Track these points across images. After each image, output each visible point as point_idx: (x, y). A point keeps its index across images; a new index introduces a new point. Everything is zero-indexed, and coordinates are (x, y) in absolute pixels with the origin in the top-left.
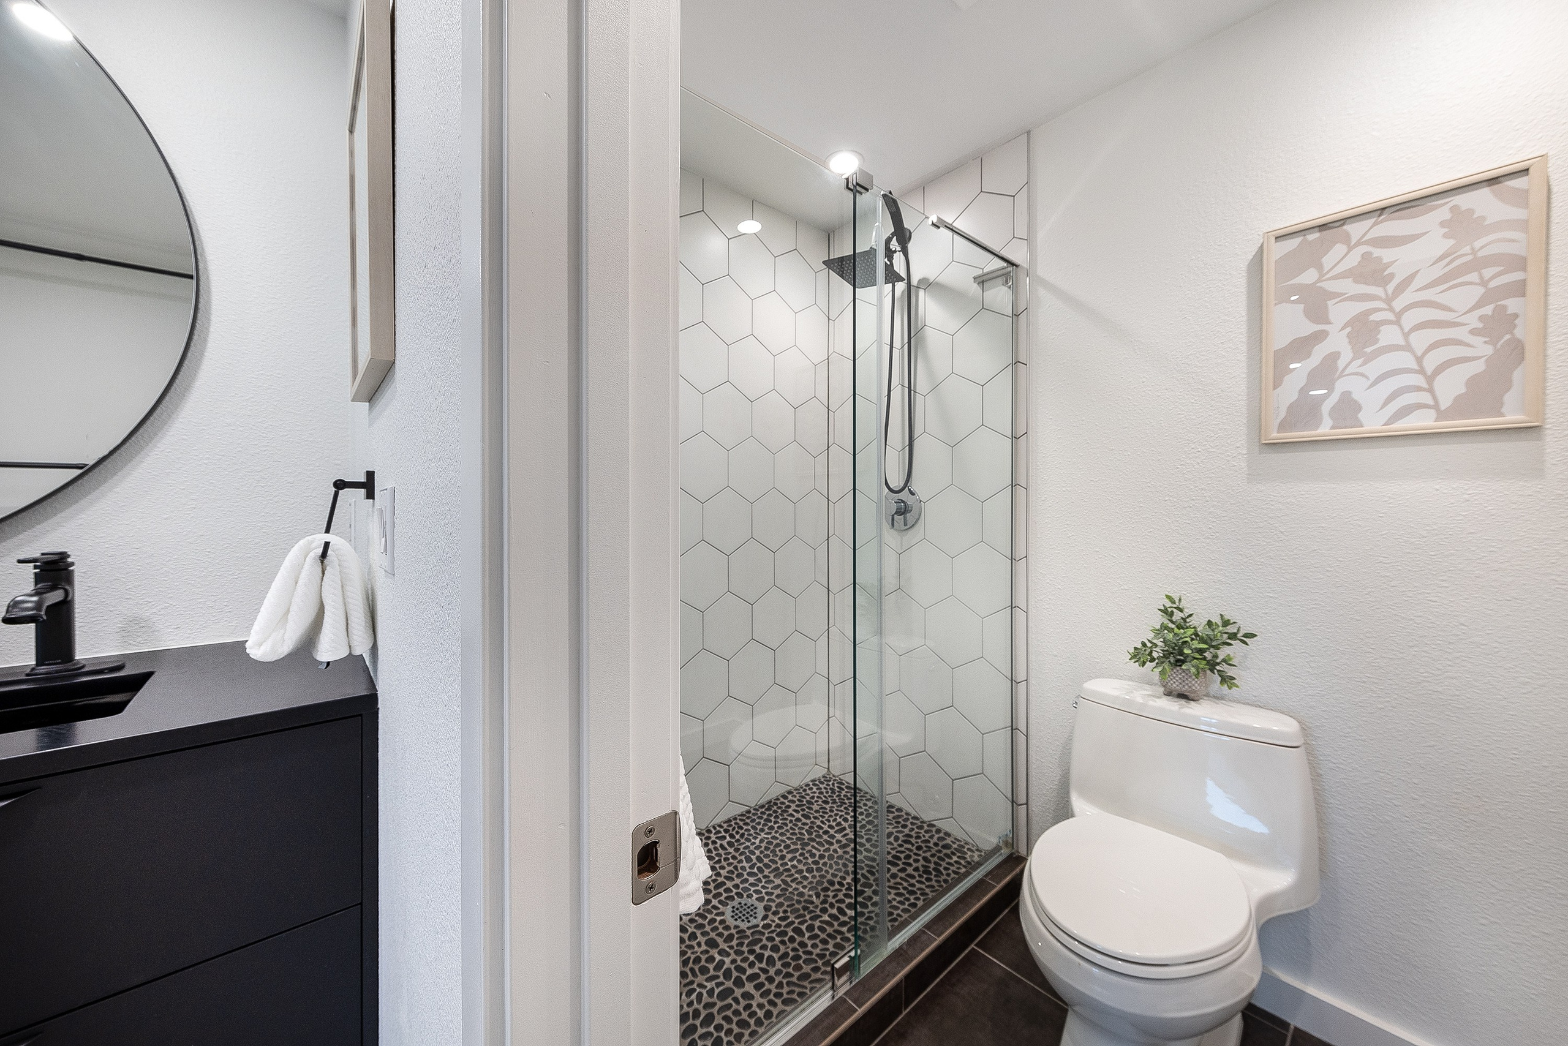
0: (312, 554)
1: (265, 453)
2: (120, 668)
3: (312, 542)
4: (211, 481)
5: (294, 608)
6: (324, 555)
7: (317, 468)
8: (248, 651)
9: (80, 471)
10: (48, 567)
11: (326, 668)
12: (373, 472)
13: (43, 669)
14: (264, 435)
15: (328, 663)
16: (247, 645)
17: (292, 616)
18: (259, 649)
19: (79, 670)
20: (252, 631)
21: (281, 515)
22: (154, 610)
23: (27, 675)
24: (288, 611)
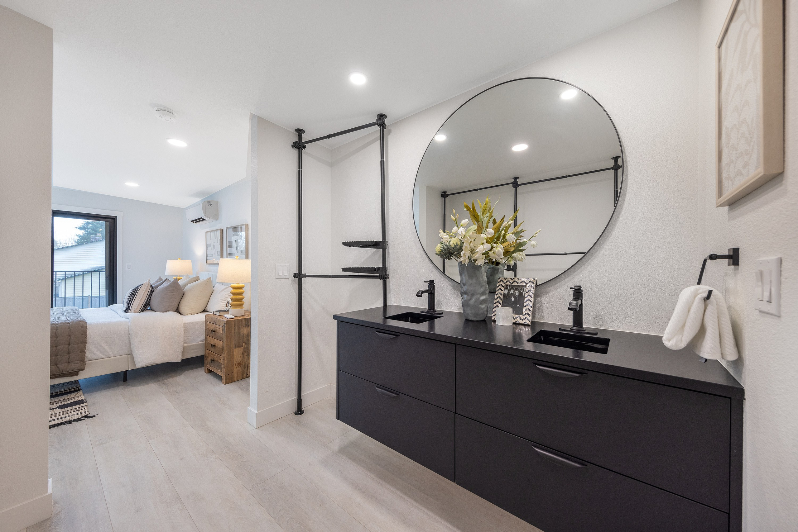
0: (699, 296)
1: (651, 242)
2: (596, 334)
3: (699, 290)
4: (627, 257)
5: (688, 325)
6: (708, 297)
7: (678, 249)
8: (663, 341)
9: (584, 254)
10: (576, 291)
11: (705, 362)
12: (738, 249)
13: (574, 328)
14: (651, 234)
15: (706, 360)
16: (663, 338)
17: (687, 328)
18: (669, 342)
19: (584, 331)
20: (665, 332)
21: (658, 273)
22: (605, 313)
23: (571, 329)
24: (684, 325)
